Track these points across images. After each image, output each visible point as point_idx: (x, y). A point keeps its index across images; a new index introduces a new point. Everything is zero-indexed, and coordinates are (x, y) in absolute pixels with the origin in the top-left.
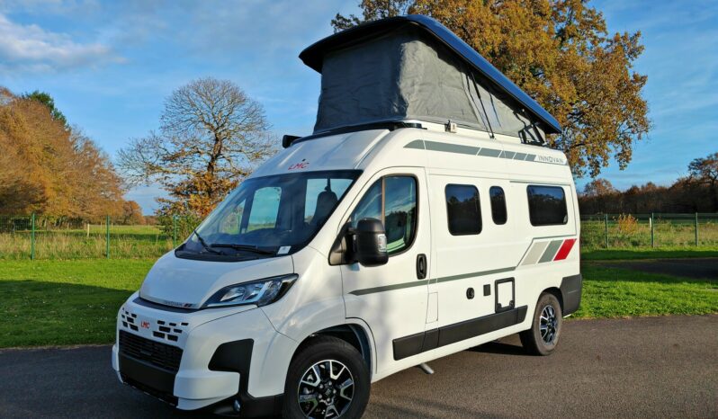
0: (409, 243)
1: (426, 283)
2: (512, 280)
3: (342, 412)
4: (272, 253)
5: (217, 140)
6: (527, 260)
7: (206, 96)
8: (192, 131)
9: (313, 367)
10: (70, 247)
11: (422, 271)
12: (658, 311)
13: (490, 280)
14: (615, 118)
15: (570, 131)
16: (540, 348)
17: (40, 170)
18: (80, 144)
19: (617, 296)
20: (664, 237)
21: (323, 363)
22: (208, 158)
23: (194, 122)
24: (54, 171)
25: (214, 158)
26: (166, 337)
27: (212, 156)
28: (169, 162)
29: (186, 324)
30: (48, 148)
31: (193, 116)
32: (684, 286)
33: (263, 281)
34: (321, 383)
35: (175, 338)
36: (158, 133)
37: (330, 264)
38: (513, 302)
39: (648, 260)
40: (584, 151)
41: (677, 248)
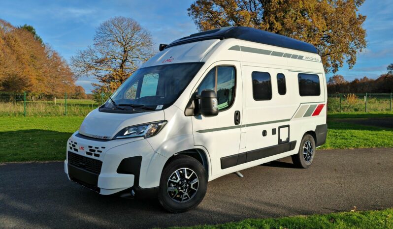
0: (231, 104)
1: (239, 127)
2: (288, 126)
3: (192, 197)
4: (153, 109)
5: (125, 51)
6: (297, 115)
7: (119, 27)
8: (111, 47)
9: (175, 172)
10: (46, 110)
11: (237, 120)
12: (369, 145)
13: (276, 126)
14: (347, 39)
15: (322, 47)
16: (303, 165)
17: (28, 68)
18: (50, 54)
19: (346, 137)
20: (372, 106)
21: (182, 170)
22: (120, 61)
23: (112, 41)
24: (37, 69)
25: (124, 62)
26: (93, 155)
27: (122, 60)
28: (99, 64)
29: (104, 148)
30: (32, 57)
31: (111, 38)
32: (384, 132)
33: (147, 124)
34: (180, 181)
35: (98, 156)
36: (93, 47)
37: (185, 115)
38: (288, 139)
39: (363, 119)
40: (329, 58)
41: (380, 112)
